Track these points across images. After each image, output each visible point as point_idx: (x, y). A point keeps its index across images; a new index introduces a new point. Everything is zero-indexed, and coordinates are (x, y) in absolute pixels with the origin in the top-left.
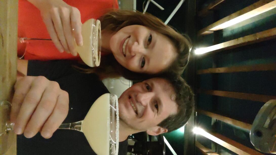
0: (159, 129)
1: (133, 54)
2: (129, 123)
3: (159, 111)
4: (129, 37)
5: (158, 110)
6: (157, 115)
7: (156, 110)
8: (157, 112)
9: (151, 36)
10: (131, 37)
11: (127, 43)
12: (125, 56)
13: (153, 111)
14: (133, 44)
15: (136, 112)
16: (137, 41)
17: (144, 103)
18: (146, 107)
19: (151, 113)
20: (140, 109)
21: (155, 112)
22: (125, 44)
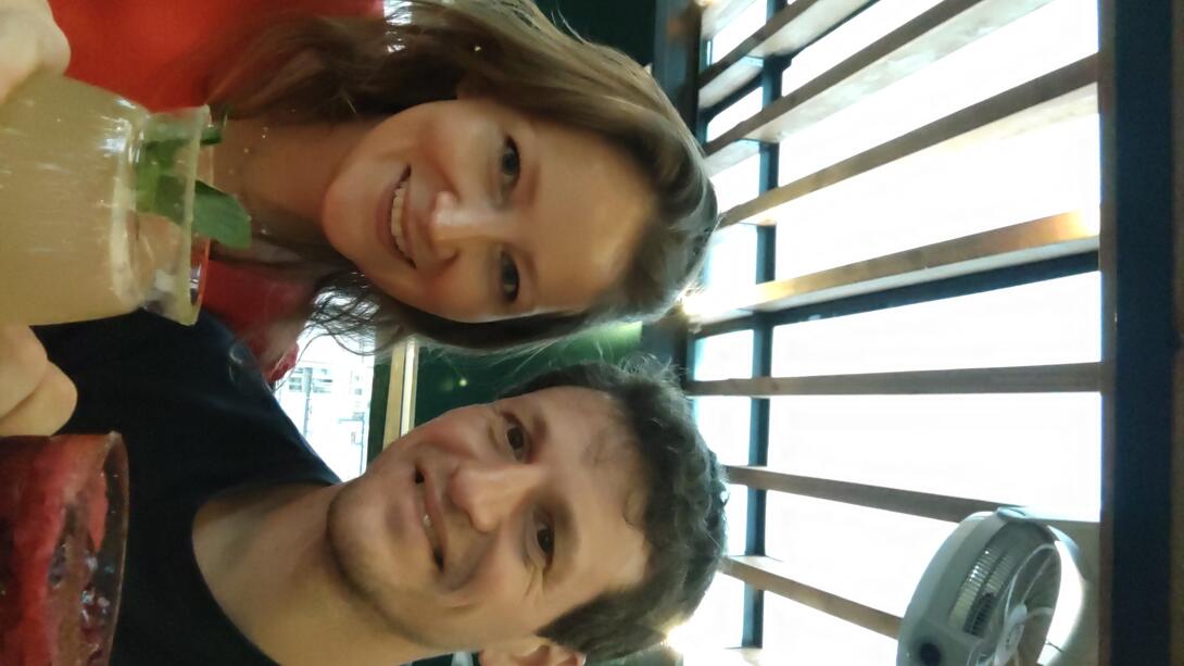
0: (545, 651)
1: (446, 253)
2: (396, 607)
3: (557, 564)
4: (407, 174)
5: (549, 560)
6: (544, 587)
7: (540, 562)
8: (546, 571)
9: (510, 143)
10: (413, 172)
11: (405, 208)
12: (411, 263)
13: (526, 559)
14: (433, 206)
15: (439, 558)
16: (451, 188)
17: (485, 518)
18: (489, 539)
19: (511, 571)
20: (457, 545)
21: (536, 569)
22: (396, 214)
